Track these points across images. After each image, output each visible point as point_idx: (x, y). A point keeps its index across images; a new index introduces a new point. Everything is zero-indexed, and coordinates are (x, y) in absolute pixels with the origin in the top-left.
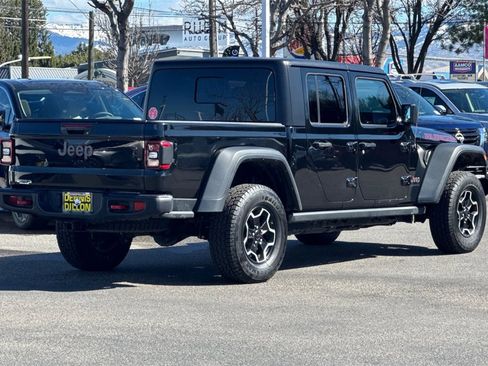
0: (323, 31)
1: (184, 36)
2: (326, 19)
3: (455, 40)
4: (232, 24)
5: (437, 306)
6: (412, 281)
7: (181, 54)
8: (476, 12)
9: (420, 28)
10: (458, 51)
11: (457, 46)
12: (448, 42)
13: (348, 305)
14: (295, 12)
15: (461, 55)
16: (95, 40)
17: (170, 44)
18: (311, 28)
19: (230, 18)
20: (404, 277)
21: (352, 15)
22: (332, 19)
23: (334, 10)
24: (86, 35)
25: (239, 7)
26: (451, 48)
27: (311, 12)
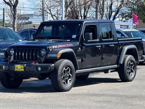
0: (80, 15)
1: (34, 17)
2: (81, 11)
3: (123, 18)
4: (51, 12)
5: (132, 105)
6: (120, 96)
7: (33, 23)
8: (130, 9)
9: (112, 14)
10: (124, 21)
11: (124, 19)
12: (121, 18)
13: (99, 105)
14: (71, 9)
15: (125, 23)
16: (5, 19)
17: (30, 20)
18: (76, 14)
19: (50, 10)
20: (117, 95)
21: (89, 10)
22: (83, 11)
23: (84, 8)
24: (2, 18)
25: (52, 7)
26: (122, 20)
27: (76, 8)
